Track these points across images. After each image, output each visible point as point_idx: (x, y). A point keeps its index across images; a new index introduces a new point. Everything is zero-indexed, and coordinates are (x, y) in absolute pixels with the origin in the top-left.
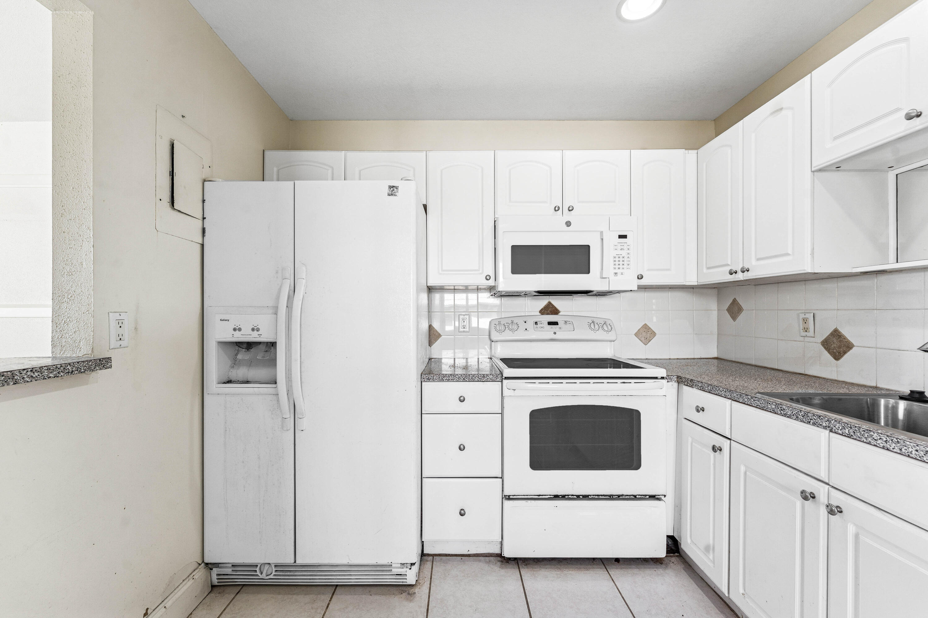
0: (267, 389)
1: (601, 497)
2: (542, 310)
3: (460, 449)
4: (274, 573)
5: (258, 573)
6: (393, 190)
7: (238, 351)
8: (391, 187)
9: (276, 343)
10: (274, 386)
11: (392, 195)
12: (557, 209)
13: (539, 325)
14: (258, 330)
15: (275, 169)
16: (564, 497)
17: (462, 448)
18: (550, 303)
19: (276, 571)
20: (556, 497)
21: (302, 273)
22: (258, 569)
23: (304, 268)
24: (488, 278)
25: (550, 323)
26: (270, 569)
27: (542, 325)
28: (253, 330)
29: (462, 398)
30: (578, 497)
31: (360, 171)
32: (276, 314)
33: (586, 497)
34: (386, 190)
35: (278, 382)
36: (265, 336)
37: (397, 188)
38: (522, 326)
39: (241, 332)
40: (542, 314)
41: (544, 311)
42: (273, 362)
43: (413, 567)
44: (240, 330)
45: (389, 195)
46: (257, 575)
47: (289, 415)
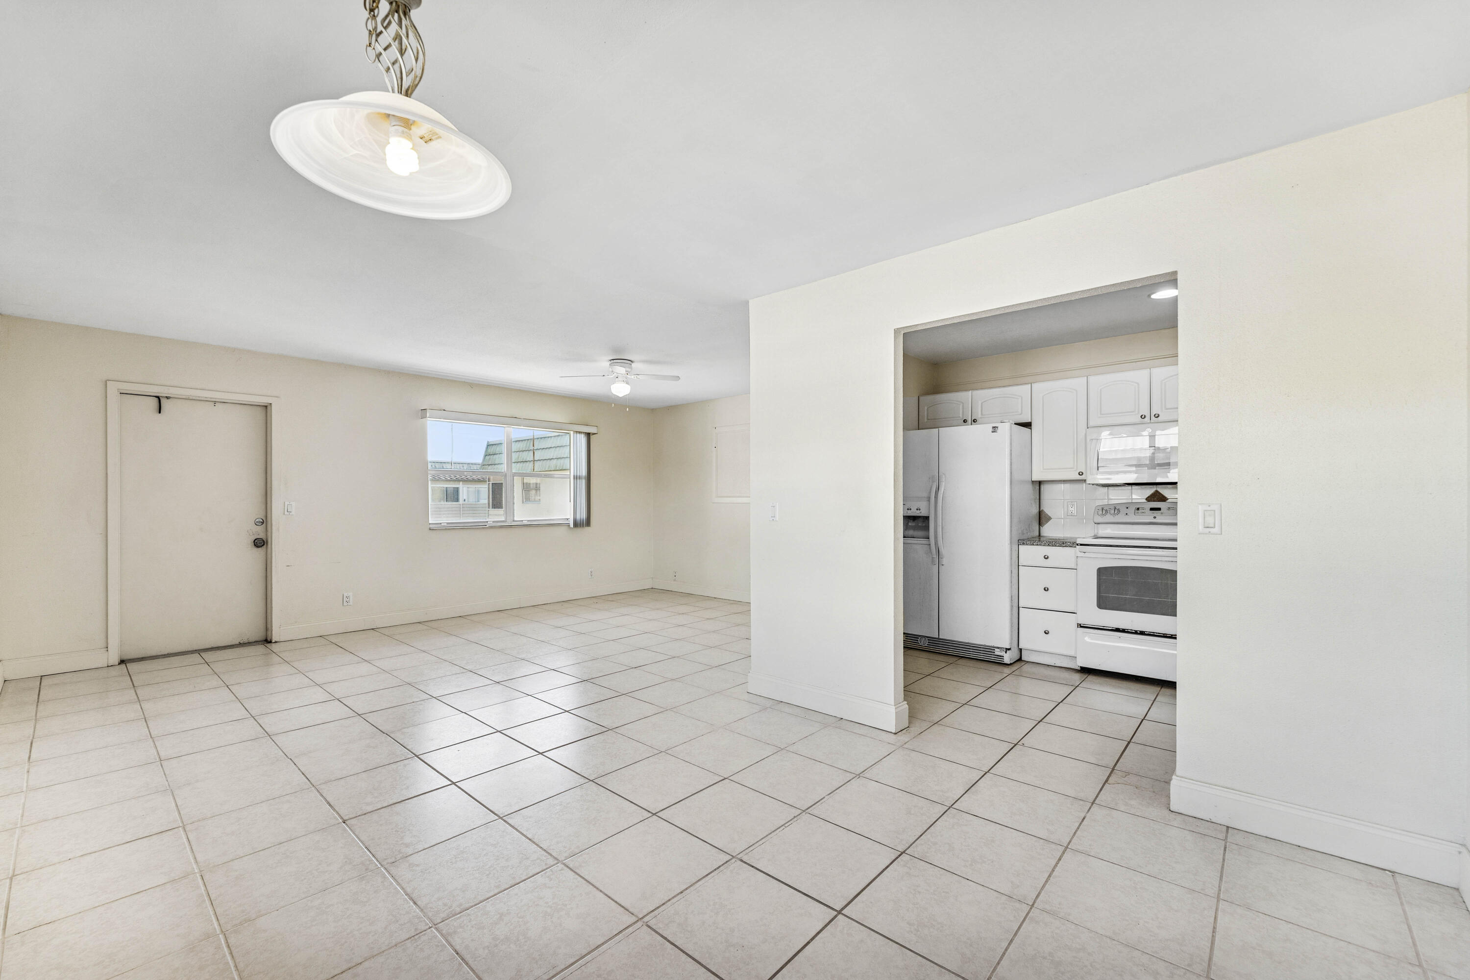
0: (924, 541)
1: (1156, 634)
2: (1148, 497)
3: (1045, 589)
4: (927, 643)
5: (919, 642)
6: (995, 429)
7: (908, 521)
8: (993, 427)
9: (929, 517)
10: (928, 540)
11: (994, 432)
12: (1143, 417)
13: (1140, 511)
14: (920, 510)
15: (926, 408)
16: (1123, 631)
17: (1046, 589)
18: (1157, 491)
19: (929, 642)
20: (1117, 630)
21: (943, 479)
22: (919, 640)
23: (944, 476)
24: (1081, 474)
25: (1152, 509)
26: (925, 641)
27: (1143, 511)
28: (917, 509)
29: (1046, 557)
30: (1136, 633)
31: (982, 403)
32: (929, 501)
33: (1142, 633)
34: (991, 429)
35: (930, 538)
36: (923, 513)
37: (997, 427)
38: (1123, 510)
39: (911, 511)
40: (1149, 501)
41: (1149, 499)
42: (927, 528)
43: (1008, 652)
44: (911, 509)
45: (992, 432)
46: (918, 643)
47: (935, 556)
